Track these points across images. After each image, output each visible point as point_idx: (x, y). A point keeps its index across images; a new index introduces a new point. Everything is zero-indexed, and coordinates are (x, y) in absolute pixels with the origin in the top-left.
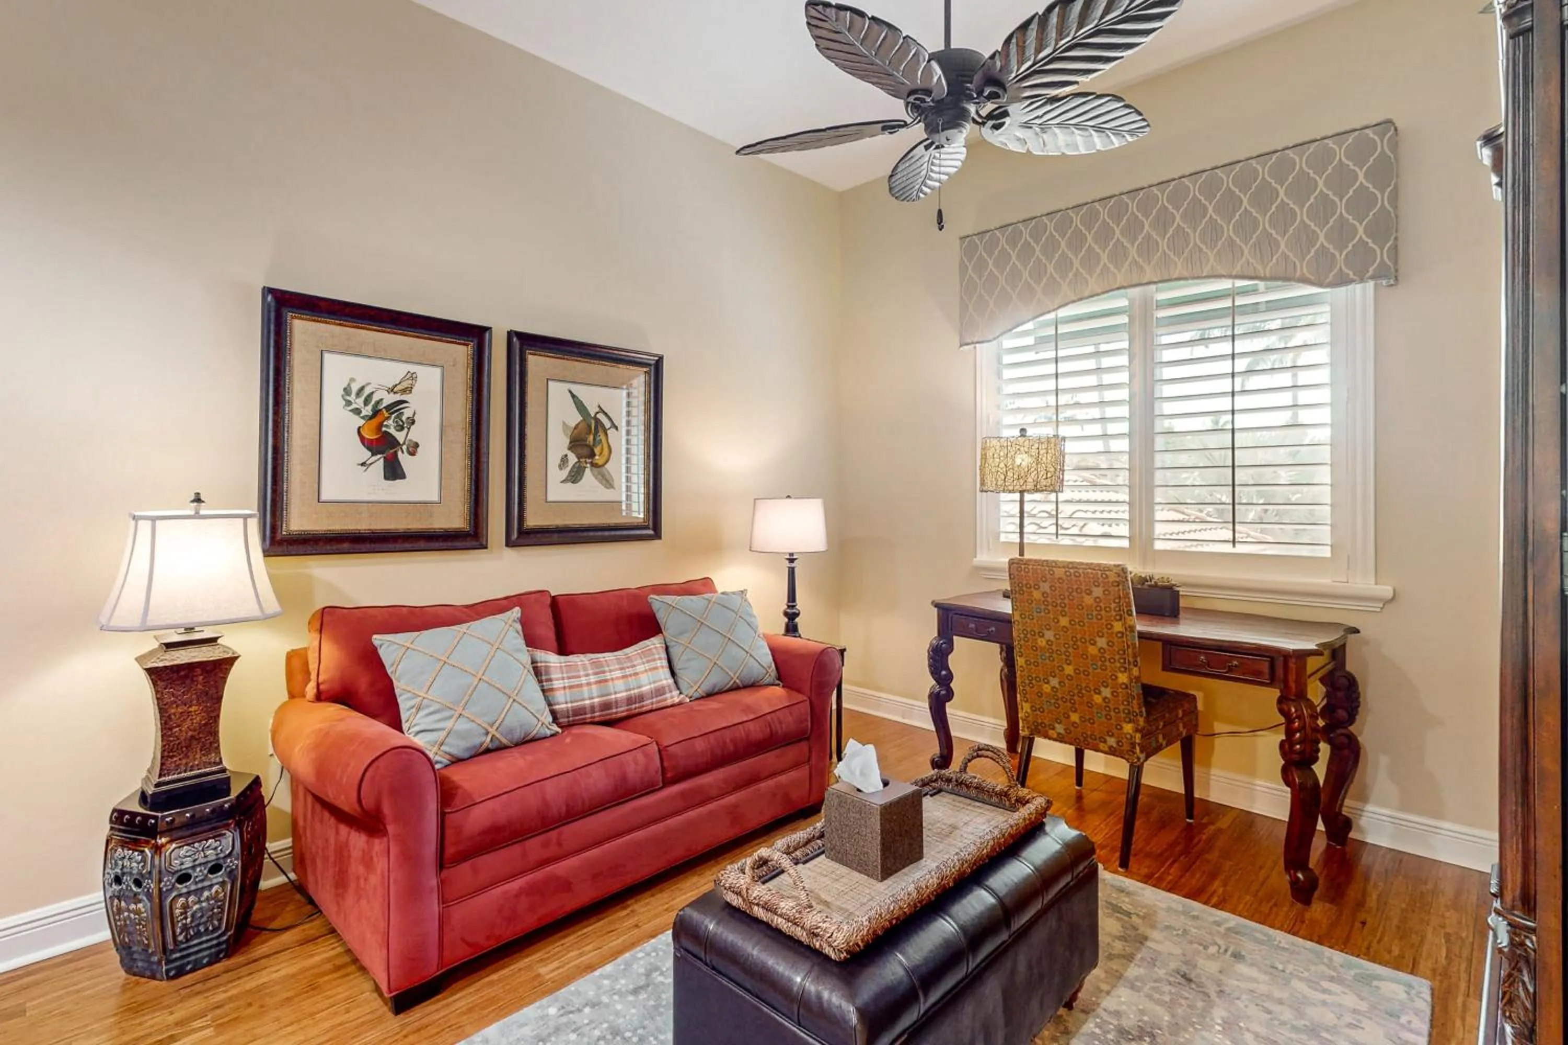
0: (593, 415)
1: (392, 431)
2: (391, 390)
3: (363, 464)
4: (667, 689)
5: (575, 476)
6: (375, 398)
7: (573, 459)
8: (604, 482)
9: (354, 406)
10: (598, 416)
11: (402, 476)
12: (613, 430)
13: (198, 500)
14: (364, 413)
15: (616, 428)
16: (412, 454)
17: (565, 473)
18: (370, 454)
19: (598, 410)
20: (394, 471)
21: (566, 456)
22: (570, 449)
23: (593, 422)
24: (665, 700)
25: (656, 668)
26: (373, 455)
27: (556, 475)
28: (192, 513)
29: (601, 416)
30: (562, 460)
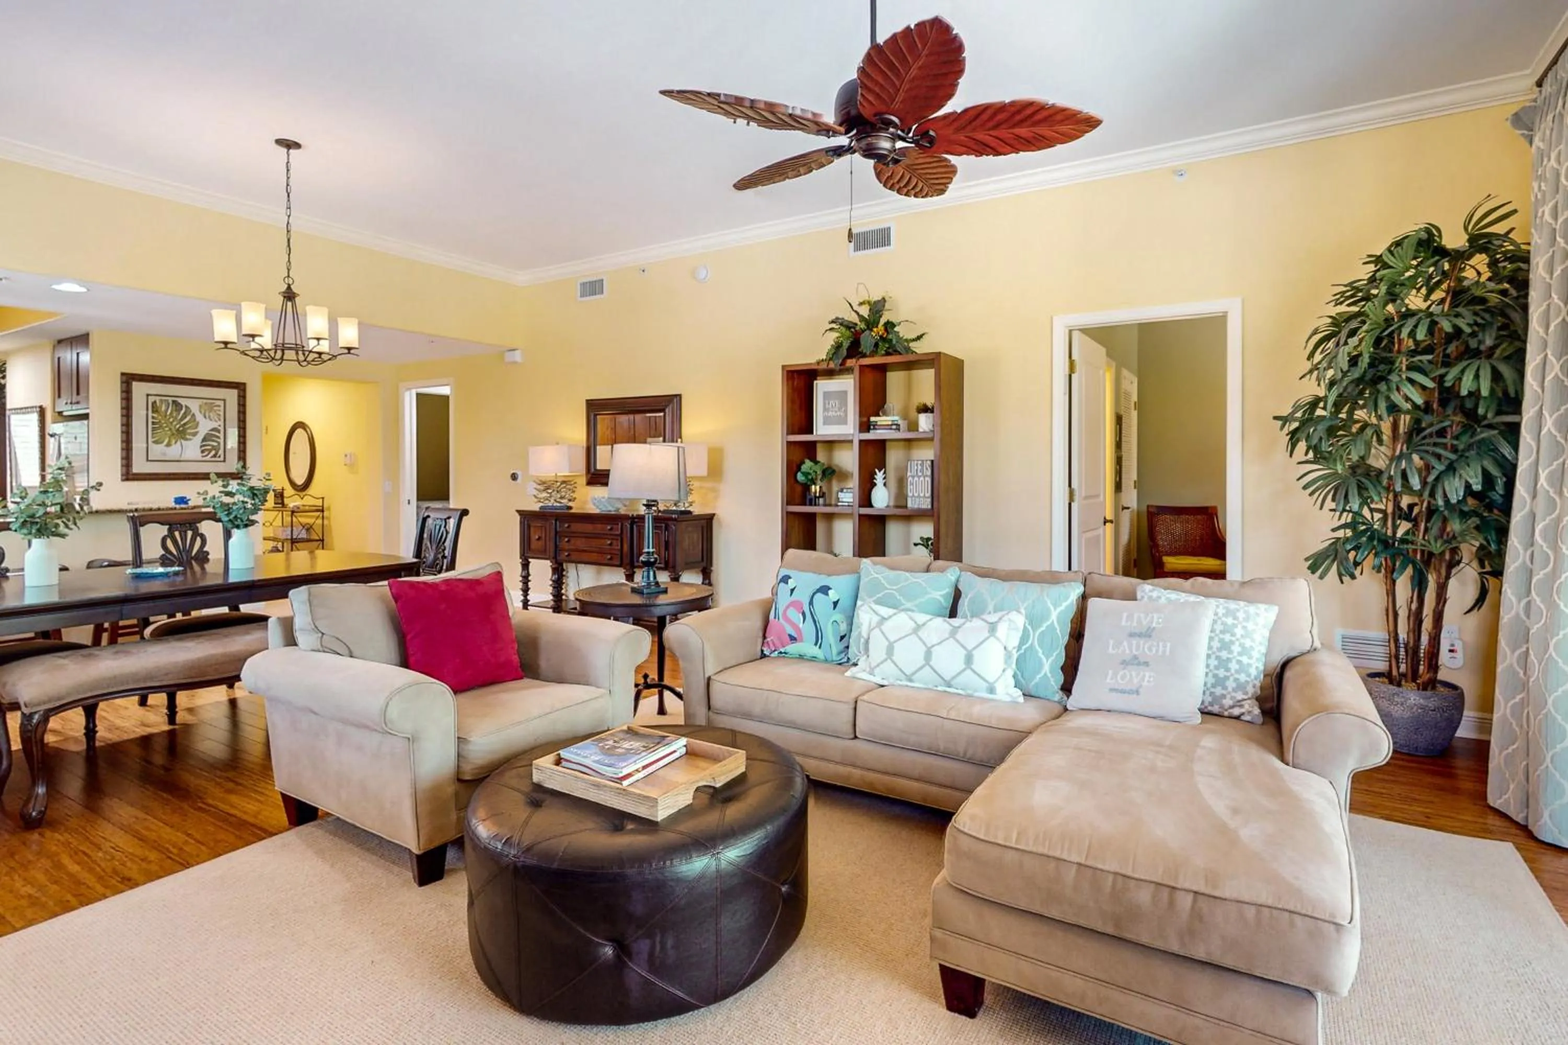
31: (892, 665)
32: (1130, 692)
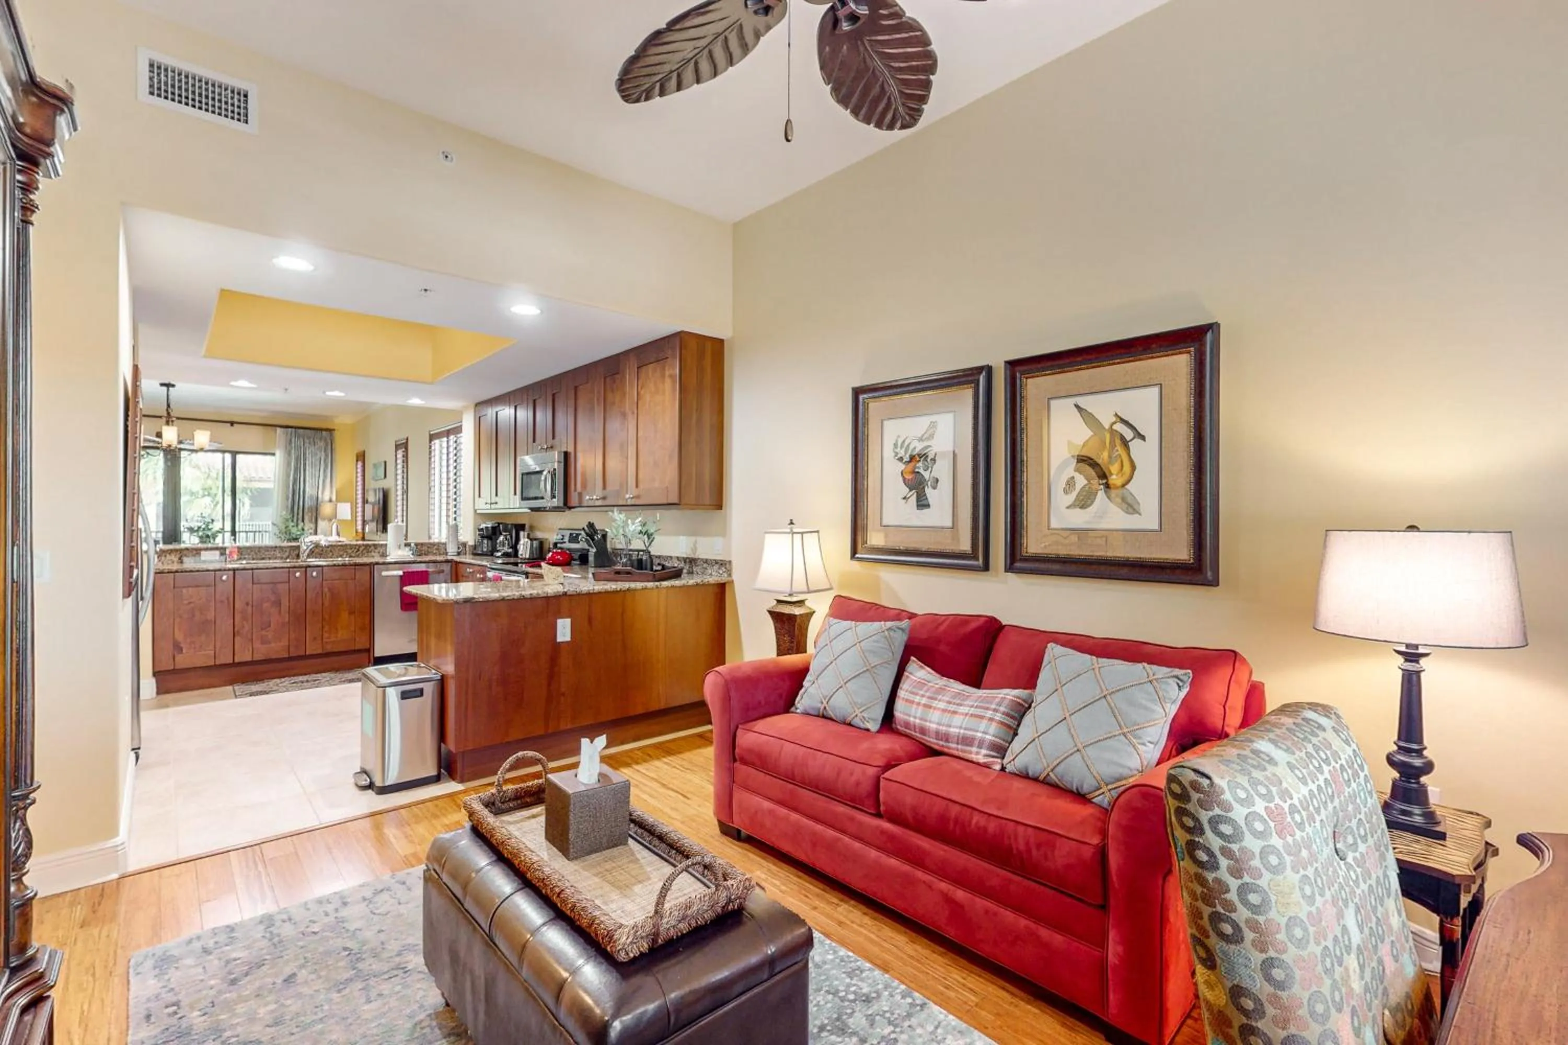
0: (1107, 427)
1: (921, 471)
2: (921, 440)
3: (904, 498)
4: (976, 743)
5: (1084, 501)
6: (911, 447)
7: (1081, 481)
8: (1125, 506)
9: (899, 456)
10: (1115, 427)
11: (928, 506)
12: (1137, 441)
13: (792, 523)
14: (905, 460)
15: (1143, 438)
16: (934, 488)
17: (1072, 497)
18: (908, 490)
19: (1114, 419)
20: (922, 503)
21: (1073, 478)
22: (1075, 471)
23: (1108, 436)
24: (971, 753)
25: (982, 717)
26: (911, 490)
27: (1062, 500)
28: (788, 530)
29: (1119, 427)
30: (1068, 483)
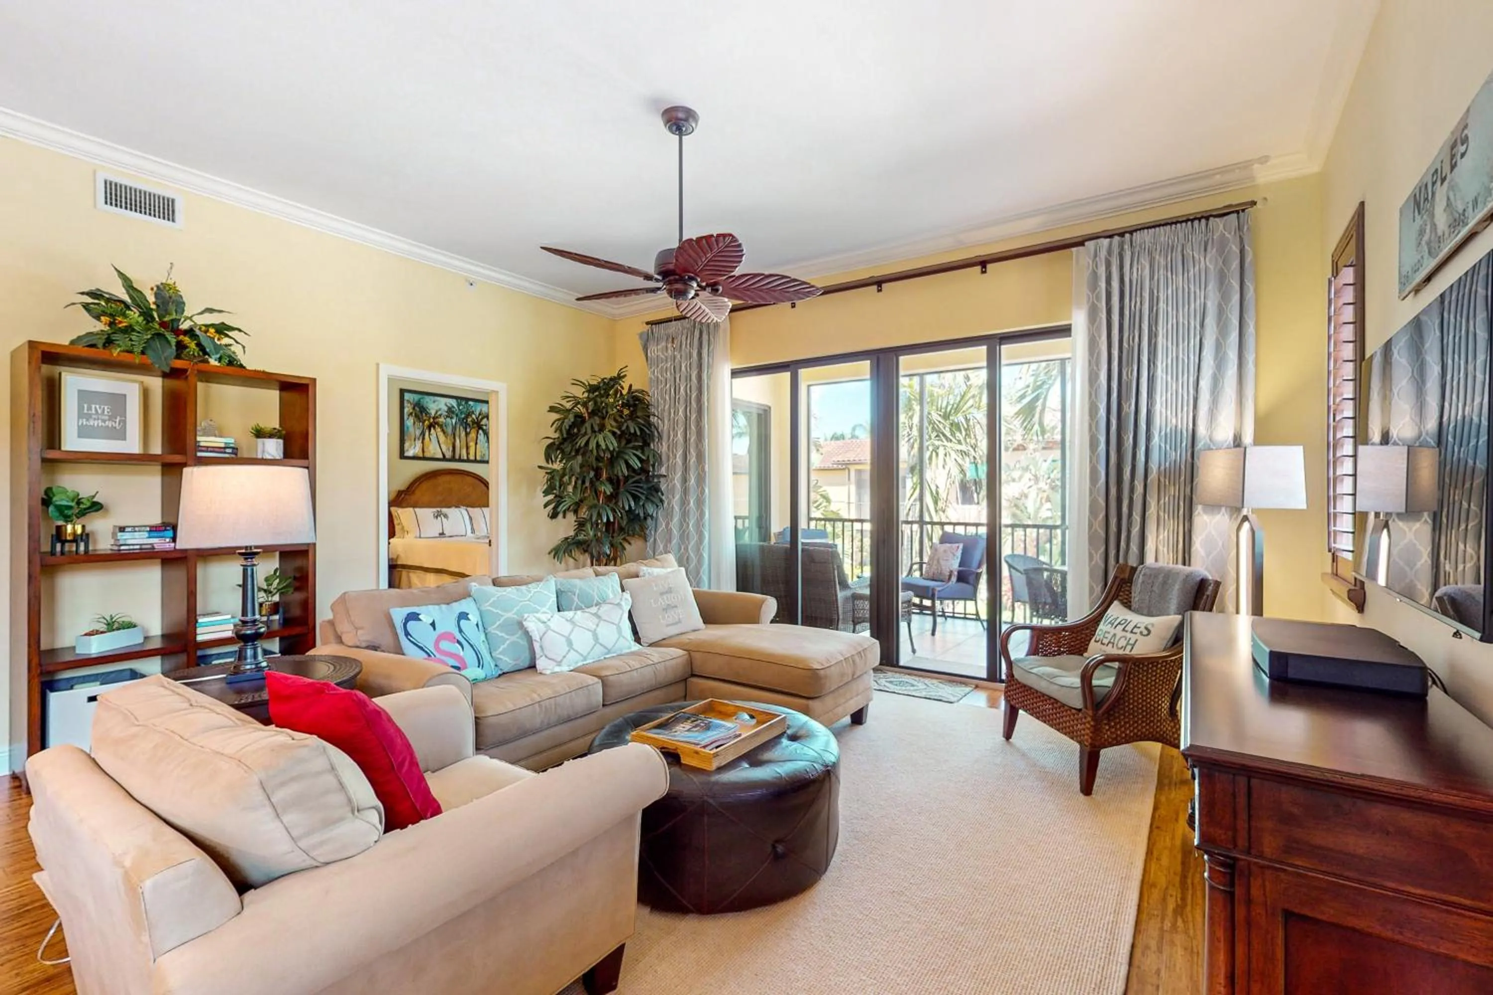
31: (575, 653)
32: (676, 623)
